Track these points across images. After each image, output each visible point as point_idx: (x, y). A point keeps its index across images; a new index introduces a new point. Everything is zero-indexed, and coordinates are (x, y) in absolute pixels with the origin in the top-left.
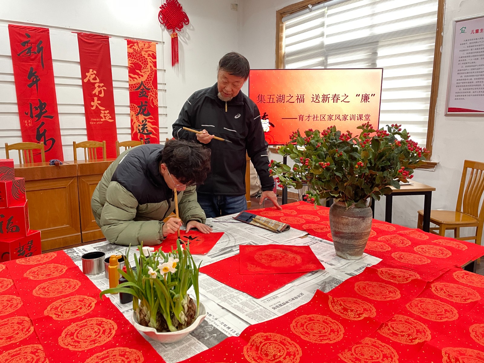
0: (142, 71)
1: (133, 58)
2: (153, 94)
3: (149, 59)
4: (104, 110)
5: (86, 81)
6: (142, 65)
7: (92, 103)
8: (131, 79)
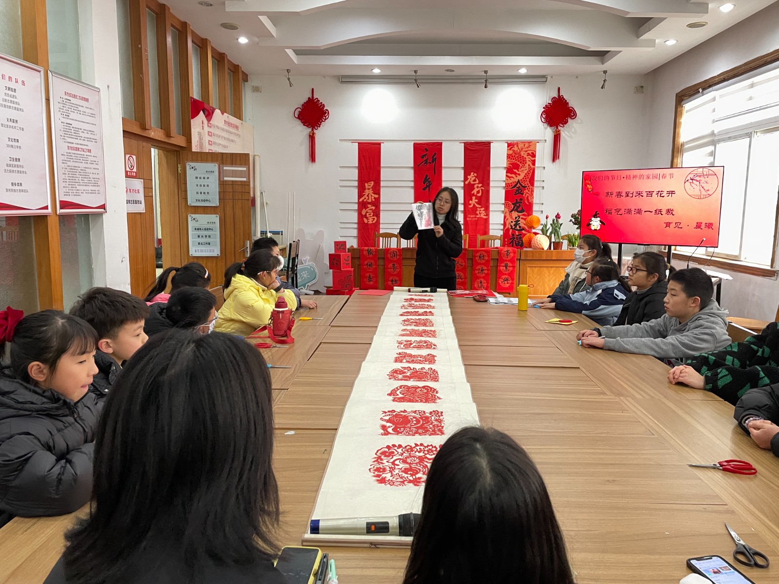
0: (519, 170)
1: (511, 159)
2: (529, 191)
3: (528, 158)
4: (480, 208)
5: (467, 183)
6: (520, 164)
7: (470, 202)
8: (508, 178)
